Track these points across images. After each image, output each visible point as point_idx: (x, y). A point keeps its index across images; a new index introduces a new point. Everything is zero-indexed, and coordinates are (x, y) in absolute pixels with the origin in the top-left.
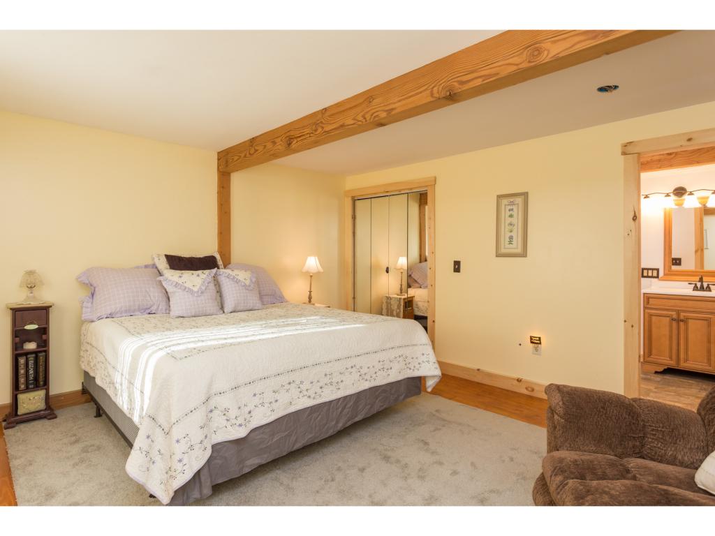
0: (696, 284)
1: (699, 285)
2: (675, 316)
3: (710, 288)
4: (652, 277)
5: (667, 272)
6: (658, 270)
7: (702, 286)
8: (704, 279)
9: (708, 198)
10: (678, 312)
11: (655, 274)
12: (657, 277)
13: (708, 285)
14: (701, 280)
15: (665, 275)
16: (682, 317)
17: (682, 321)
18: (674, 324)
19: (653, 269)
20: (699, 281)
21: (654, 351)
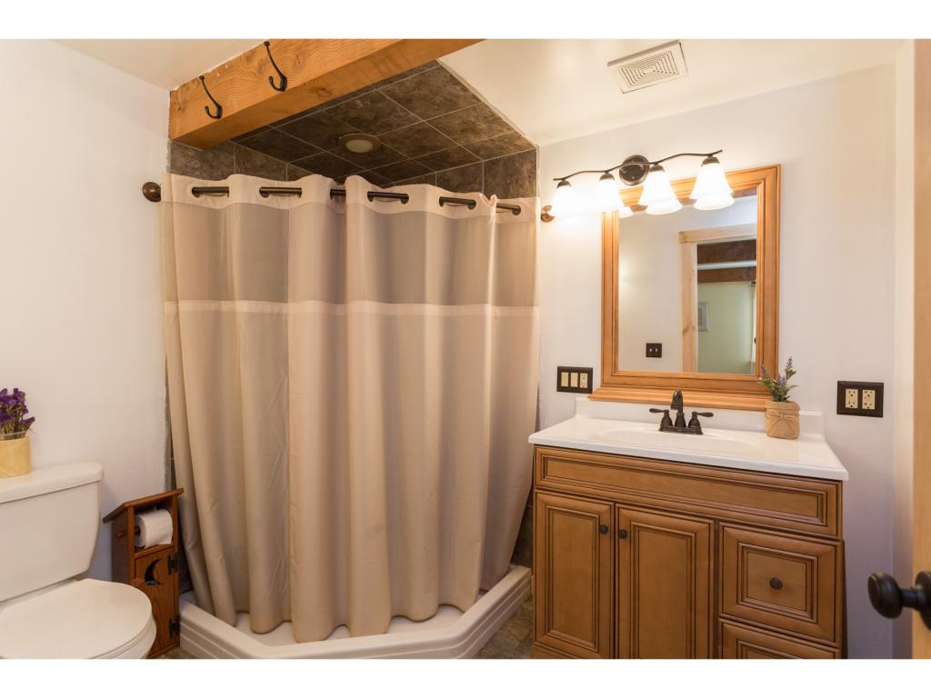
0: (666, 412)
1: (673, 414)
2: (606, 520)
3: (698, 424)
4: (578, 390)
5: (608, 378)
6: (589, 372)
7: (681, 417)
8: (688, 397)
9: (692, 181)
10: (615, 505)
11: (584, 384)
12: (589, 390)
13: (695, 414)
14: (678, 403)
15: (604, 384)
16: (623, 525)
17: (623, 535)
18: (606, 542)
19: (579, 371)
20: (673, 407)
21: (558, 617)
